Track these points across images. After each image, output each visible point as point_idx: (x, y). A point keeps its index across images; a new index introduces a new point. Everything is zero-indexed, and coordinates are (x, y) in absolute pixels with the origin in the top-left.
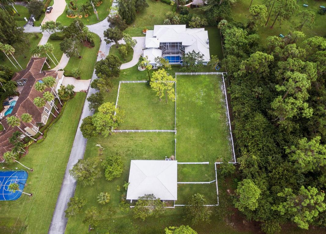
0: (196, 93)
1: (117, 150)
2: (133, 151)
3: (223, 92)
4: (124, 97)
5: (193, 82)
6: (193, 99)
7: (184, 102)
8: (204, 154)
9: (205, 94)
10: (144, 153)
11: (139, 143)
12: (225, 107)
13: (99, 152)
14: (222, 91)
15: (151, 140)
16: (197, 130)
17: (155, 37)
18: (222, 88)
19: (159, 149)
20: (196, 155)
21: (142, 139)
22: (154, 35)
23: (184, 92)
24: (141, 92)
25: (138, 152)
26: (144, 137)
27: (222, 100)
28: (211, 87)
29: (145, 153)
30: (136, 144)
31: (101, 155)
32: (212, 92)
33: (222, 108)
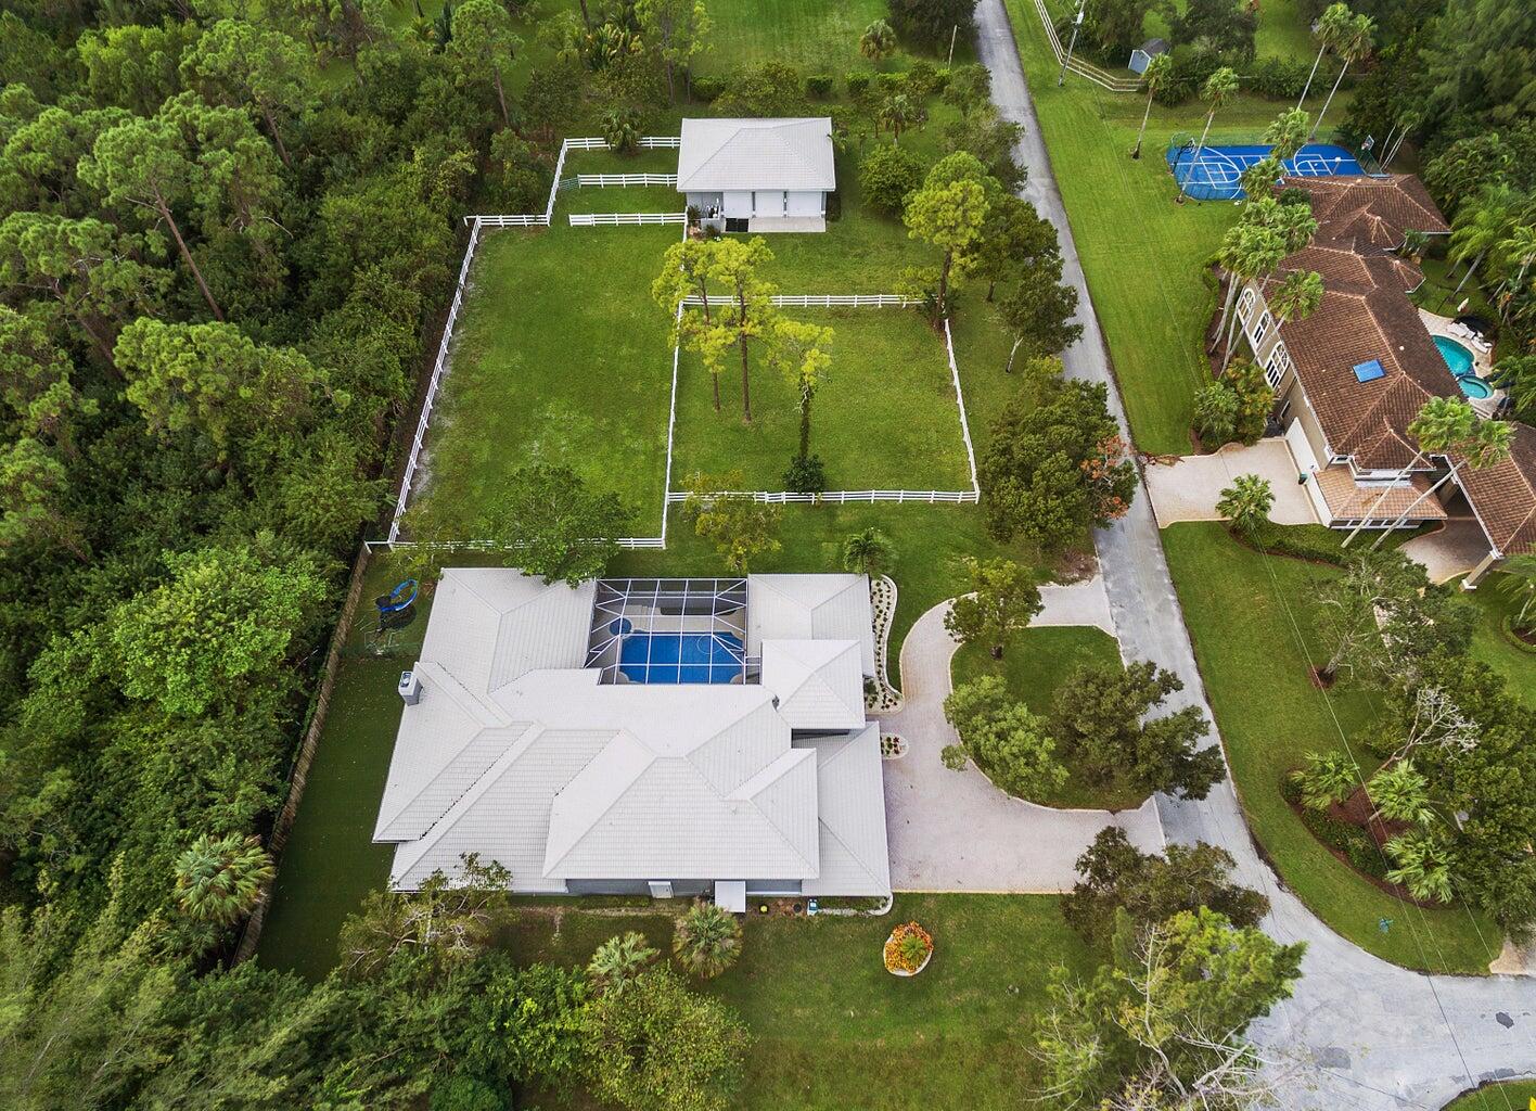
0: (566, 454)
3: (426, 458)
4: (932, 433)
6: (587, 424)
7: (633, 413)
10: (800, 248)
14: (434, 463)
16: (591, 312)
18: (426, 478)
23: (629, 454)
25: (823, 251)
27: (451, 425)
28: (482, 481)
32: (481, 457)
33: (459, 392)
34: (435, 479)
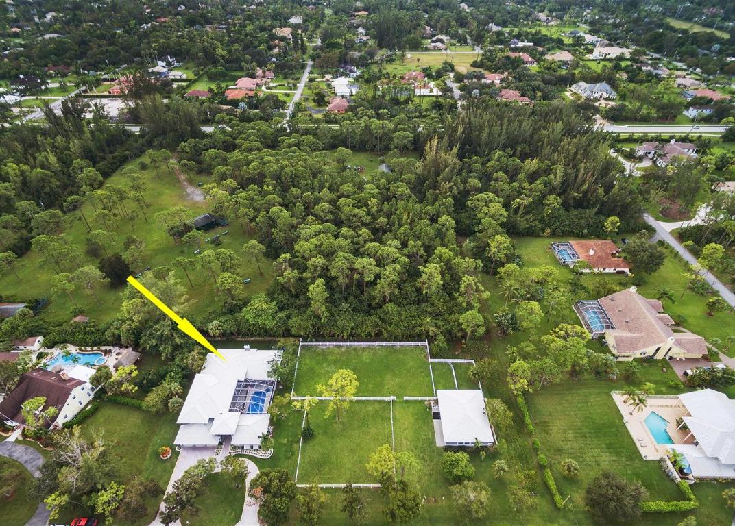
1: (425, 475)
2: (423, 452)
3: (331, 346)
4: (328, 476)
5: (308, 378)
8: (419, 371)
9: (333, 366)
10: (425, 437)
11: (412, 445)
12: (354, 347)
13: (432, 504)
14: (329, 348)
15: (405, 430)
16: (388, 377)
17: (211, 420)
18: (324, 347)
19: (417, 419)
20: (422, 379)
21: (404, 442)
22: (207, 421)
24: (320, 450)
25: (425, 445)
26: (401, 440)
27: (343, 349)
28: (321, 358)
29: (426, 435)
30: (413, 448)
31: (435, 499)
32: (330, 357)
33: (355, 349)
34: (323, 350)
